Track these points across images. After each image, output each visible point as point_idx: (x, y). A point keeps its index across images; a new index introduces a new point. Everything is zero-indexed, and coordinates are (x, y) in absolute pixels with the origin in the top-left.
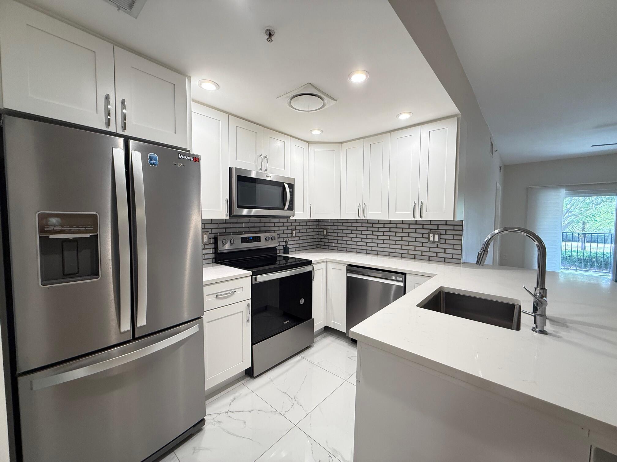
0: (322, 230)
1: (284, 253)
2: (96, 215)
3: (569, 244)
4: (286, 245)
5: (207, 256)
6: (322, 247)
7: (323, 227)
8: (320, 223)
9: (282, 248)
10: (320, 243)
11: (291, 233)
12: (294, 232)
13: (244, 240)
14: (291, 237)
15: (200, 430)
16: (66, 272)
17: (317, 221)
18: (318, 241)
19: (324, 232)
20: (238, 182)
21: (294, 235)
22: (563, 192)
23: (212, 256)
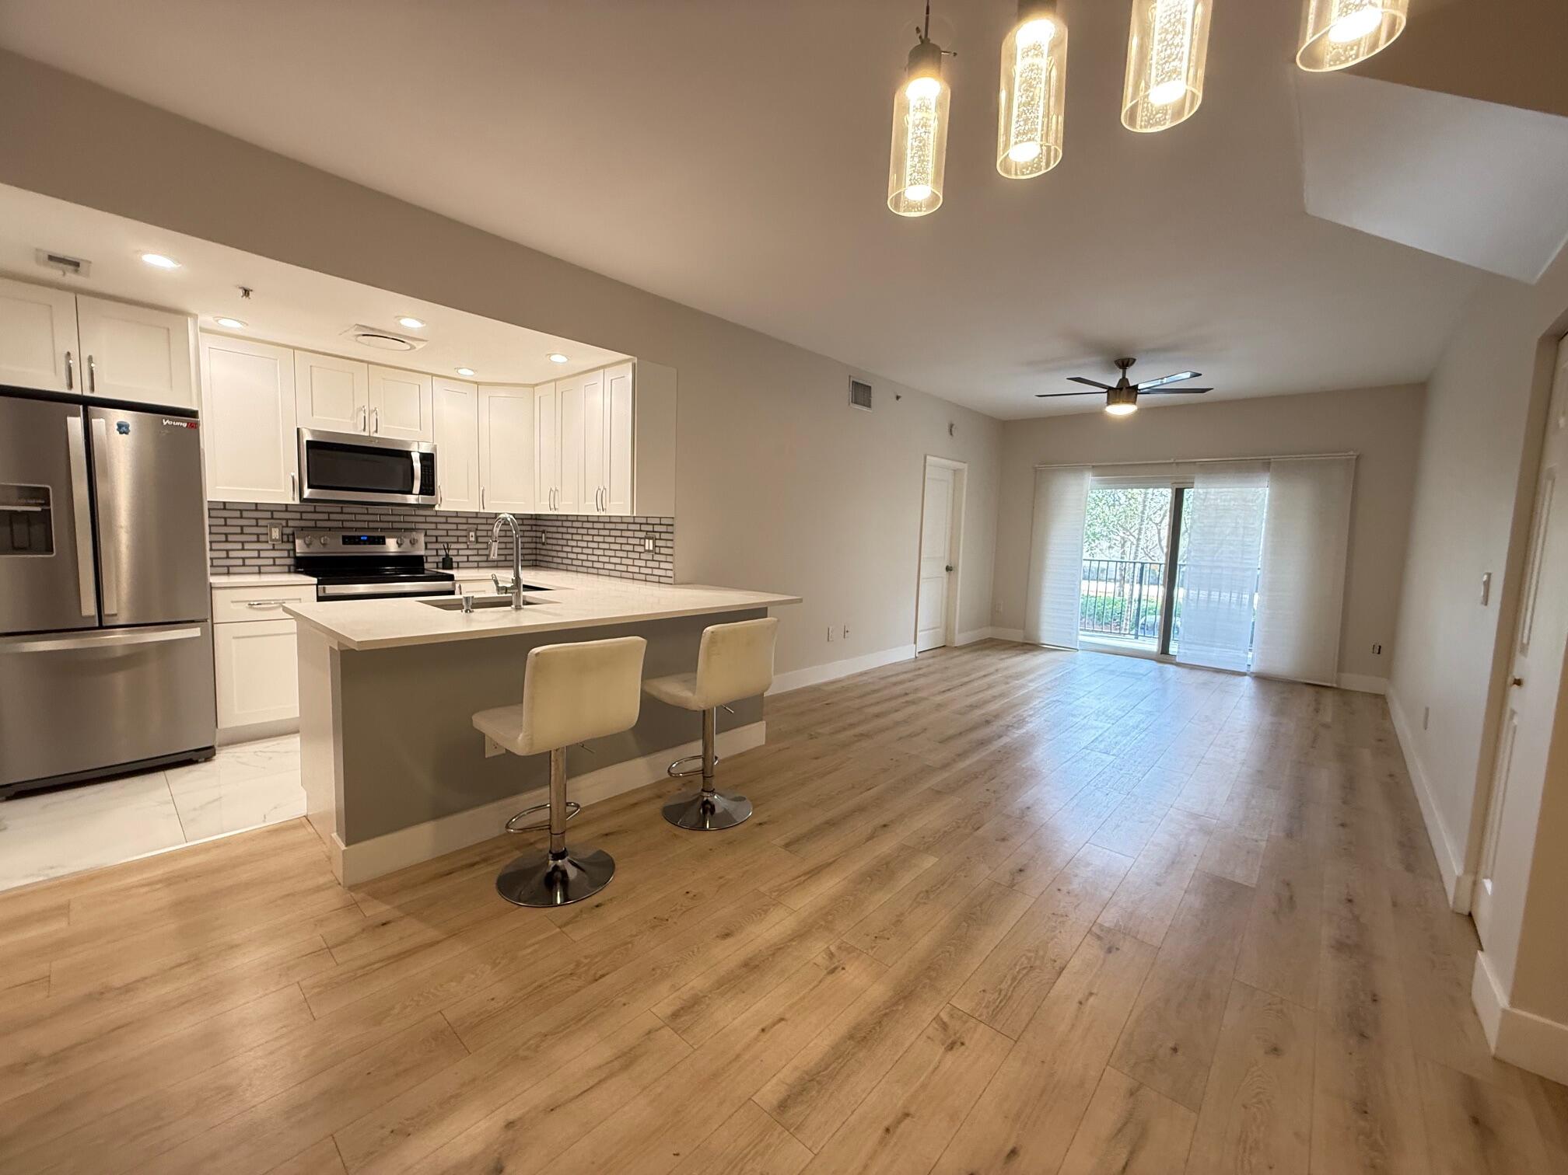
0: (539, 534)
1: (444, 568)
2: (48, 490)
3: (1093, 584)
4: (447, 555)
5: (278, 562)
6: (542, 564)
7: (542, 529)
8: (539, 522)
9: (441, 559)
10: (539, 558)
11: (466, 536)
12: (472, 534)
13: (348, 540)
14: (466, 543)
15: (208, 759)
16: (16, 545)
17: (534, 517)
18: (536, 554)
19: (541, 537)
20: (310, 450)
21: (473, 539)
22: (1089, 480)
23: (290, 561)
